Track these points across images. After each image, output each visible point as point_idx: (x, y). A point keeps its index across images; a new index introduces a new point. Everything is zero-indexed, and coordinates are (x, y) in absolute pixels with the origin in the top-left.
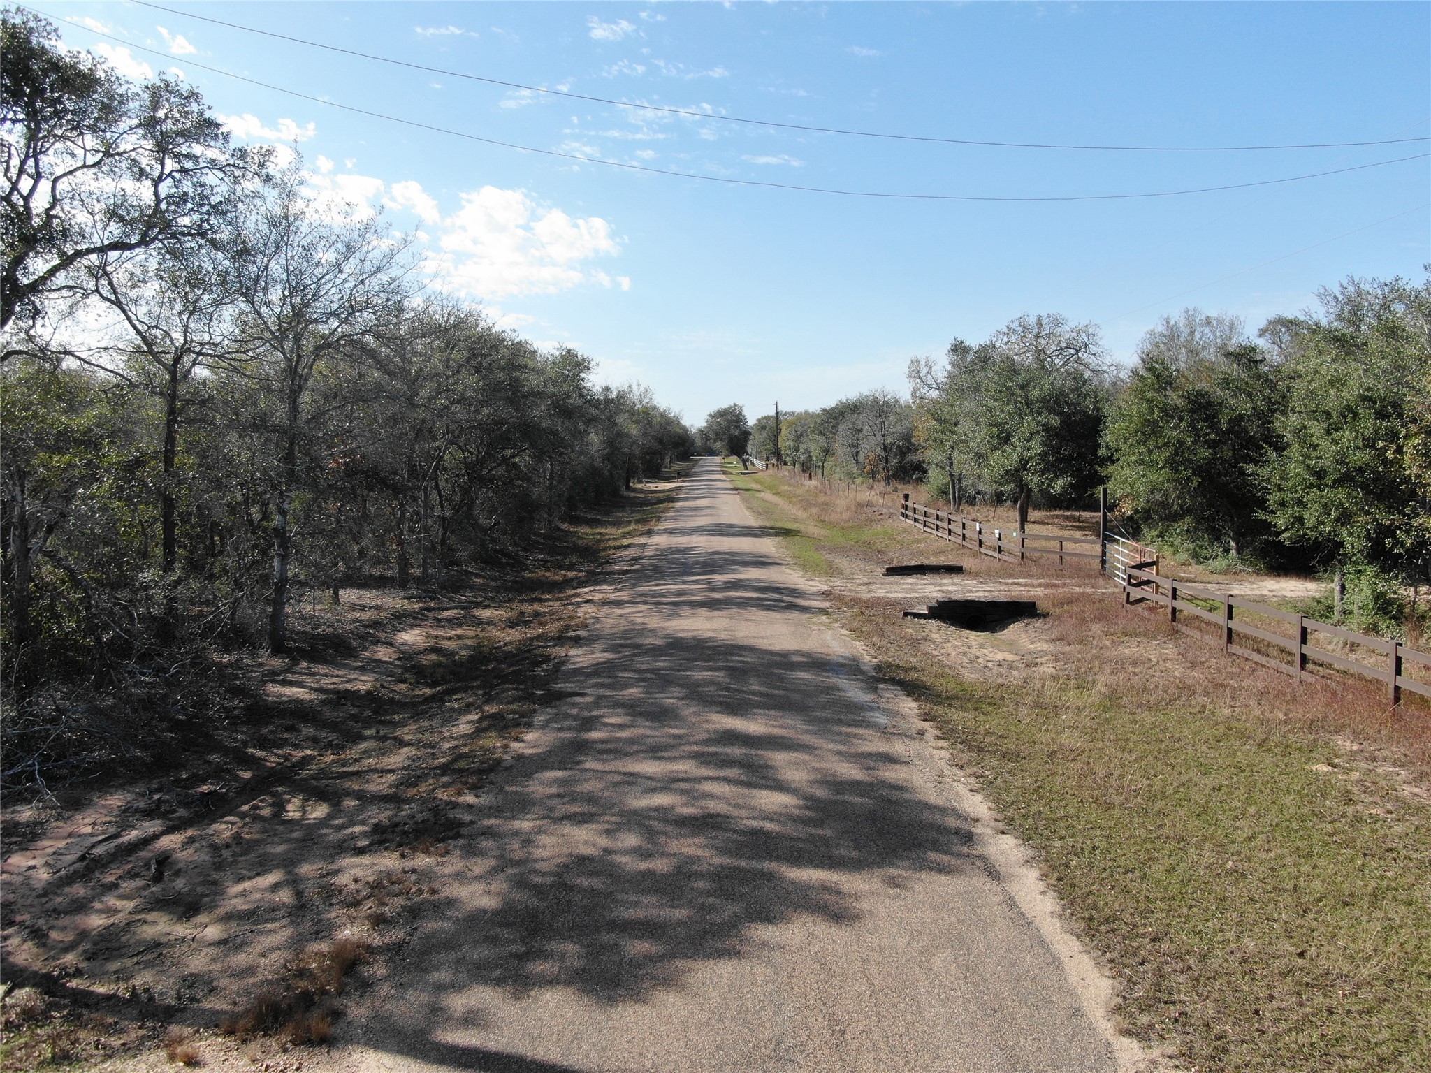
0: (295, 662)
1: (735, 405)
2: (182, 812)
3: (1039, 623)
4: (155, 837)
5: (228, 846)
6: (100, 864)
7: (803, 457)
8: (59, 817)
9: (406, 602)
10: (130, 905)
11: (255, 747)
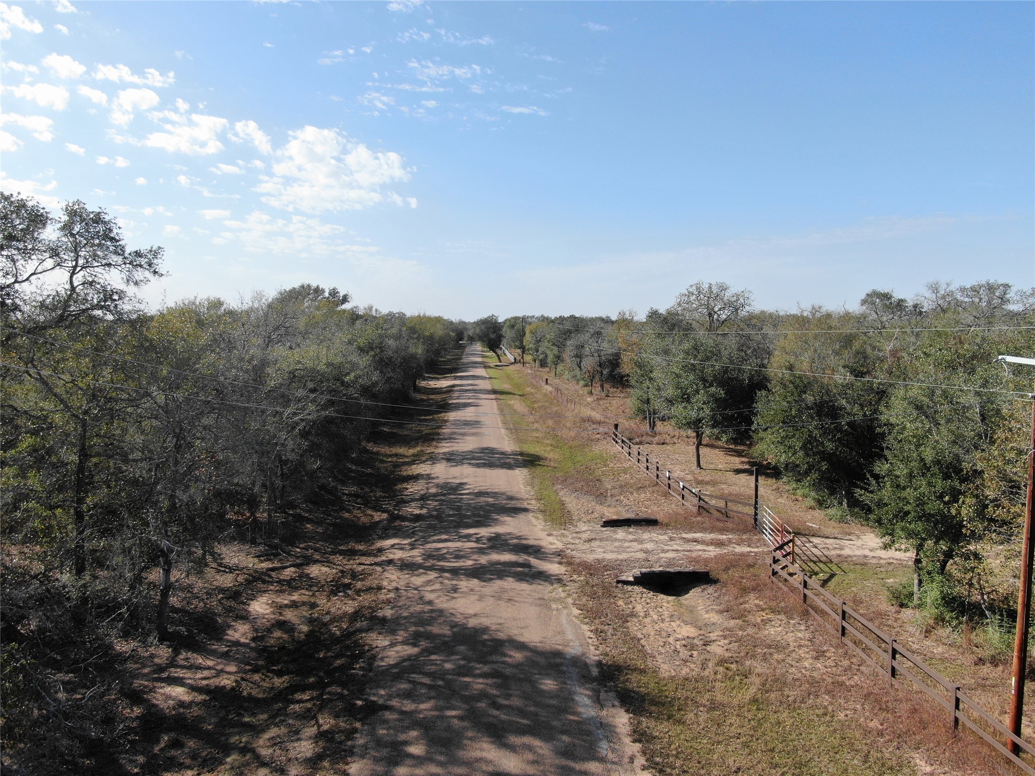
1: (493, 316)
3: (711, 589)
7: (541, 357)
9: (256, 560)
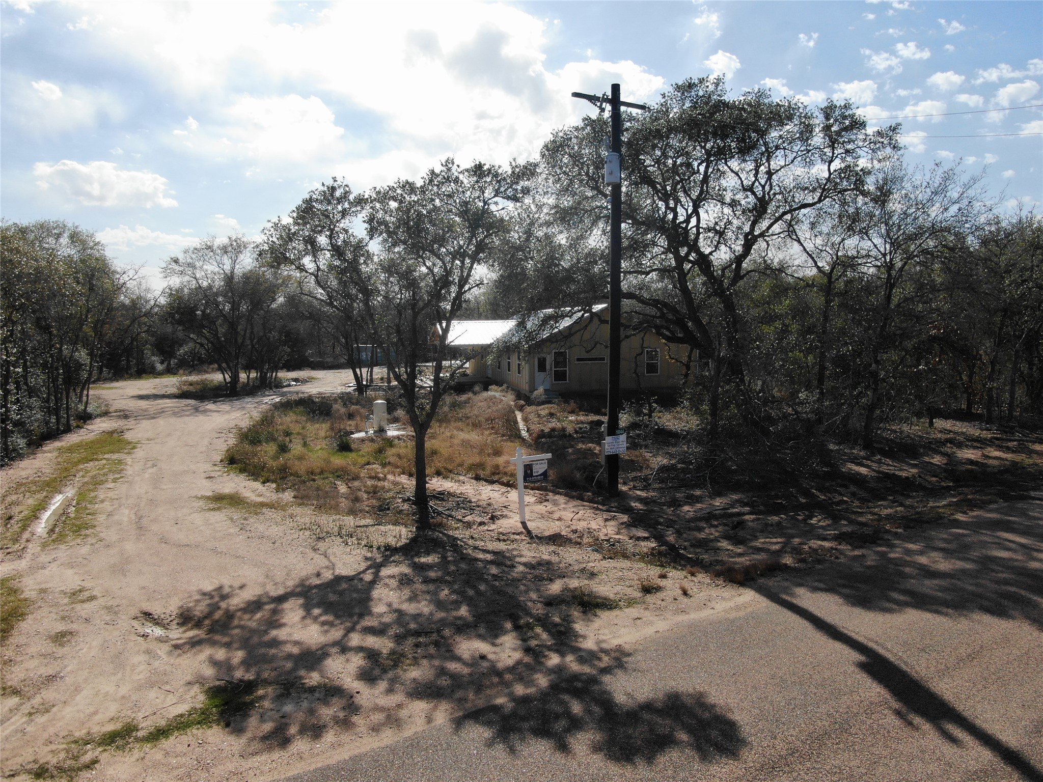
0: (873, 454)
2: (762, 508)
4: (744, 514)
5: (772, 525)
6: (716, 517)
8: (710, 497)
9: (984, 432)
10: (717, 534)
11: (816, 490)
